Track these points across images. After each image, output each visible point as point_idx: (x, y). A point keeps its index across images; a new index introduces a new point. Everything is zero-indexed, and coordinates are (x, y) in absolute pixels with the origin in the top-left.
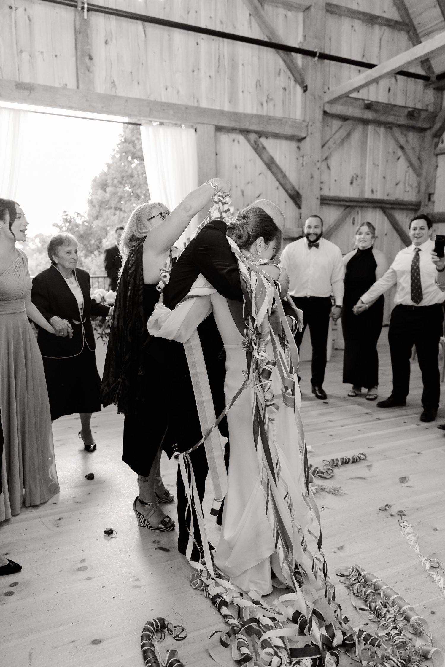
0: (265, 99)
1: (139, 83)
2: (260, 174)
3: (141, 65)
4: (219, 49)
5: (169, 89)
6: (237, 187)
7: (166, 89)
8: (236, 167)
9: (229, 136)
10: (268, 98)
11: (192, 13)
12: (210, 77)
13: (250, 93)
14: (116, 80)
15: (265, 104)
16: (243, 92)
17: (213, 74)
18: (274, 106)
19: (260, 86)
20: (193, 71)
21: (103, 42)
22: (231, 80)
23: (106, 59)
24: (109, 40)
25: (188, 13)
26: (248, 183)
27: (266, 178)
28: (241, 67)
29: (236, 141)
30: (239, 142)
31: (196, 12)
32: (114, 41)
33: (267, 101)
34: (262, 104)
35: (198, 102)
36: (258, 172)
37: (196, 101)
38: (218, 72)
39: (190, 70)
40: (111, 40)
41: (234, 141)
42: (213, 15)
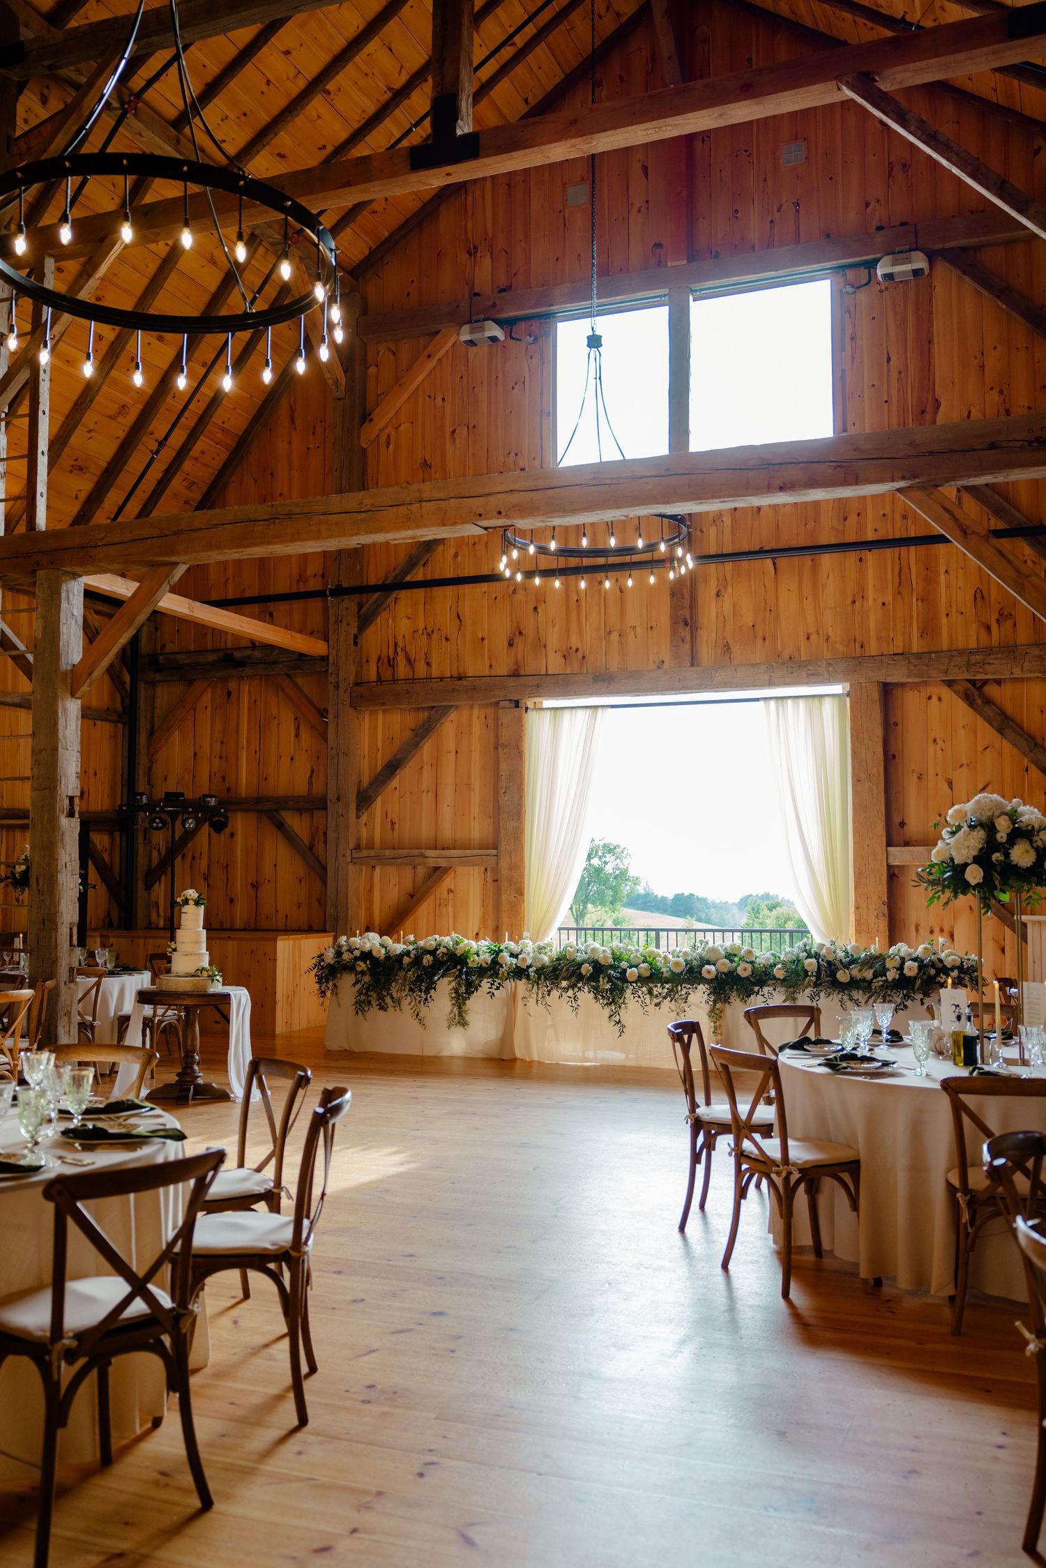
0: (994, 617)
1: (764, 639)
2: (986, 748)
3: (768, 612)
4: (899, 558)
5: (813, 637)
6: (937, 775)
7: (808, 638)
8: (935, 741)
9: (919, 692)
10: (1001, 615)
11: (853, 519)
12: (884, 604)
13: (962, 613)
14: (730, 642)
15: (994, 626)
16: (947, 615)
17: (889, 599)
18: (1015, 625)
19: (983, 598)
20: (854, 602)
21: (713, 593)
22: (923, 601)
23: (717, 617)
24: (722, 590)
25: (845, 519)
26: (962, 766)
27: (1000, 753)
28: (942, 577)
29: (935, 699)
30: (940, 699)
31: (859, 515)
32: (729, 589)
33: (998, 621)
34: (988, 628)
35: (862, 647)
36: (980, 748)
37: (858, 646)
38: (899, 593)
39: (849, 601)
40: (725, 588)
41: (930, 698)
42: (888, 511)
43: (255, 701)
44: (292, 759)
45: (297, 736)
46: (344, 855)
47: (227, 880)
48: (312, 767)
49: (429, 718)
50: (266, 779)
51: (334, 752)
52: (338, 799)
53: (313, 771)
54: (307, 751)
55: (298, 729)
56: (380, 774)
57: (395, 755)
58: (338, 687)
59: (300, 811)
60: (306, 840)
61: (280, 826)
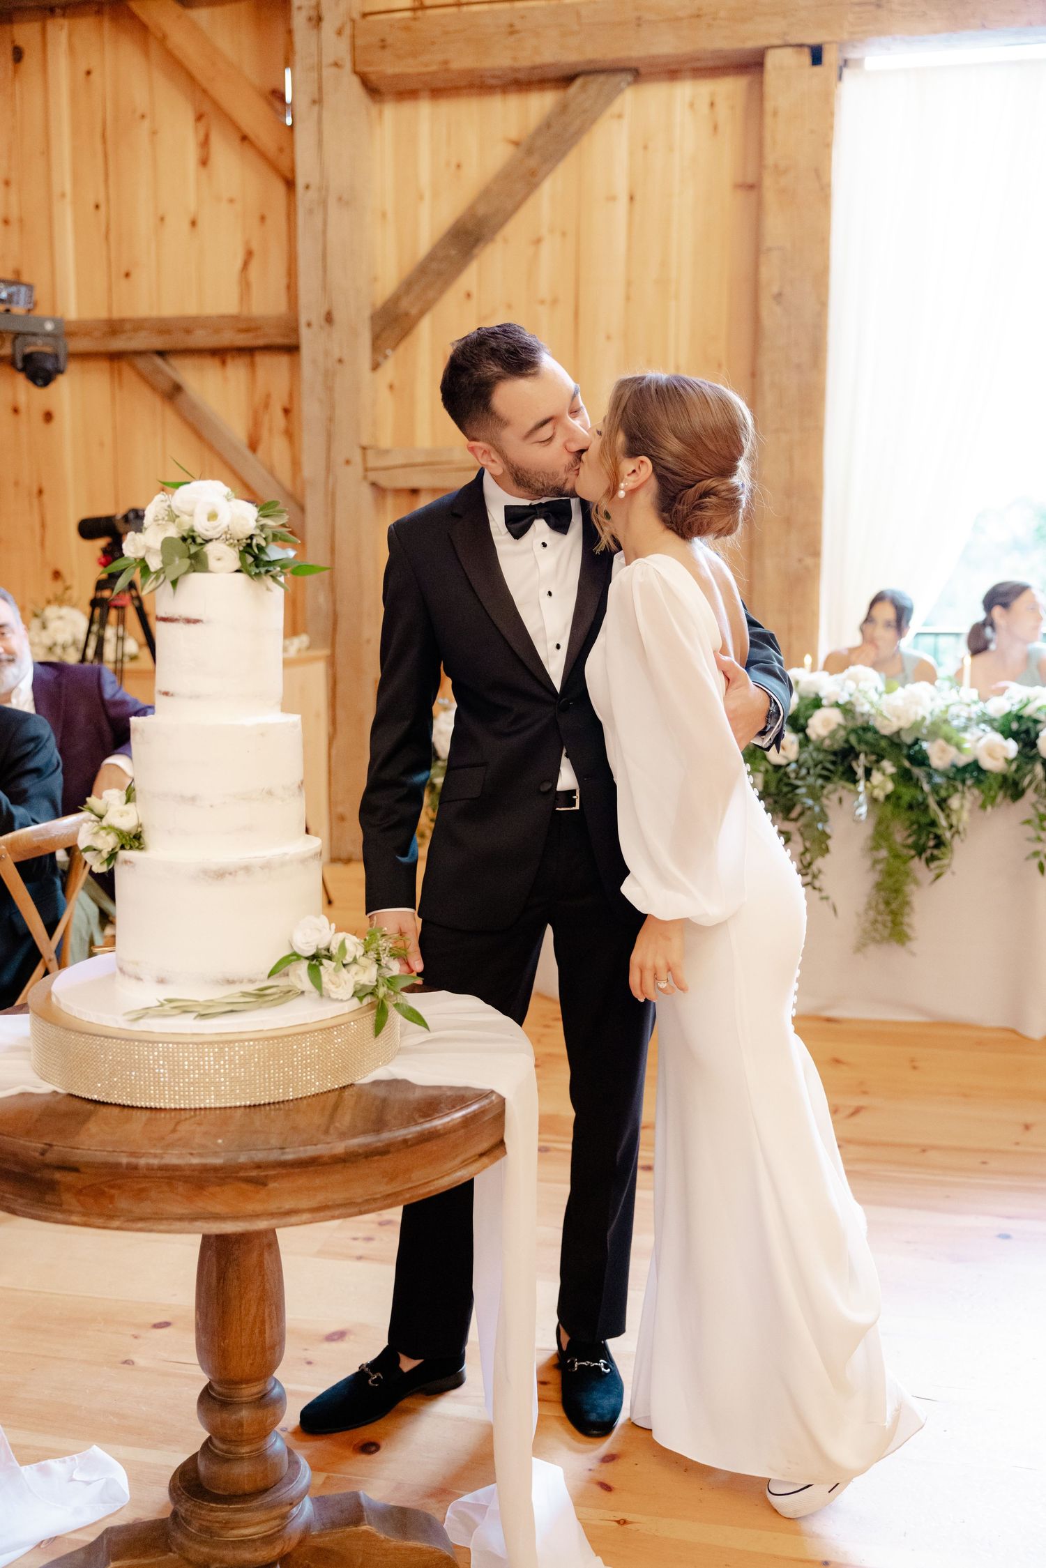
43: (88, 73)
44: (194, 223)
45: (204, 162)
46: (348, 462)
47: (43, 525)
48: (247, 243)
49: (563, 108)
50: (127, 275)
51: (312, 194)
52: (329, 318)
53: (249, 254)
54: (231, 201)
55: (205, 143)
56: (432, 257)
57: (472, 209)
58: (319, 19)
59: (220, 354)
60: (235, 426)
61: (173, 393)
